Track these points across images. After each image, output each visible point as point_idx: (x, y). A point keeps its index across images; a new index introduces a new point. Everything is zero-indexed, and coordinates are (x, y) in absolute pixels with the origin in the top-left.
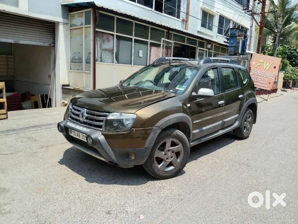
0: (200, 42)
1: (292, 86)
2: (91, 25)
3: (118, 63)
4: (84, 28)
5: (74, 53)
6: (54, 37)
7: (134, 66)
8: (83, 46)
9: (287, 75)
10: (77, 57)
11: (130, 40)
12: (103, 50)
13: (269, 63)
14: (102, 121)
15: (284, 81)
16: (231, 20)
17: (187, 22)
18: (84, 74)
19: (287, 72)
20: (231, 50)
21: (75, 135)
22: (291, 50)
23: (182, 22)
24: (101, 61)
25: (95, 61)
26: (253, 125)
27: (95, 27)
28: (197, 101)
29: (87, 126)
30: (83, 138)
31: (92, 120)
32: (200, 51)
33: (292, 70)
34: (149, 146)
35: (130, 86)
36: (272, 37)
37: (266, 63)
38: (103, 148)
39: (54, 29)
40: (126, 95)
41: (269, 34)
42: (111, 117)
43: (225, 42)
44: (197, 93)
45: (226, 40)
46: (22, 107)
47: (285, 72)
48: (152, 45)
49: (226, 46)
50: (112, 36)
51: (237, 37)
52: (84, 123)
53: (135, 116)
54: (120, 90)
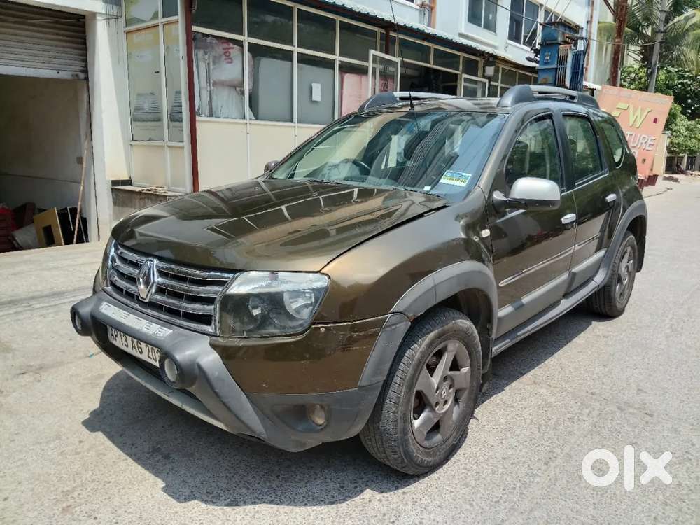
0: (467, 61)
1: (687, 168)
2: (180, 17)
3: (257, 118)
4: (161, 27)
5: (139, 95)
6: (86, 55)
7: (299, 125)
8: (160, 77)
9: (676, 141)
10: (146, 108)
11: (287, 56)
12: (215, 84)
13: (641, 109)
14: (210, 301)
15: (669, 155)
16: (541, 5)
17: (432, 9)
18: (168, 151)
19: (675, 133)
20: (546, 80)
21: (127, 346)
22: (685, 78)
23: (420, 11)
24: (211, 115)
25: (193, 114)
26: (637, 274)
27: (190, 20)
28: (507, 217)
29: (163, 316)
30: (150, 355)
31: (178, 296)
32: (468, 85)
33: (688, 129)
34: (374, 380)
35: (295, 178)
36: (639, 48)
37: (635, 110)
38: (217, 394)
39: (84, 32)
40: (283, 208)
41: (631, 40)
42: (240, 286)
43: (529, 59)
44: (507, 194)
45: (532, 55)
46: (14, 242)
47: (672, 134)
48: (346, 69)
49: (532, 70)
50: (238, 45)
51: (560, 45)
52: (153, 305)
53: (322, 283)
54: (265, 192)
